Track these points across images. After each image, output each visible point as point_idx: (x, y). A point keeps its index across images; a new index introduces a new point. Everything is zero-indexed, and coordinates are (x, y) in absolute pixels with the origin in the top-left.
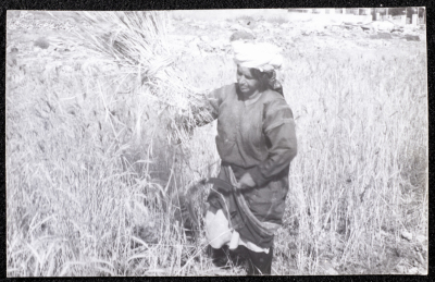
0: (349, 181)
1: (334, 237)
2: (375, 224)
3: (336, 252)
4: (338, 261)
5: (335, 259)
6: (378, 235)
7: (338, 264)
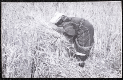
0: (110, 35)
1: (105, 51)
2: (118, 48)
3: (105, 56)
4: (105, 59)
5: (105, 58)
6: (119, 52)
7: (105, 60)
